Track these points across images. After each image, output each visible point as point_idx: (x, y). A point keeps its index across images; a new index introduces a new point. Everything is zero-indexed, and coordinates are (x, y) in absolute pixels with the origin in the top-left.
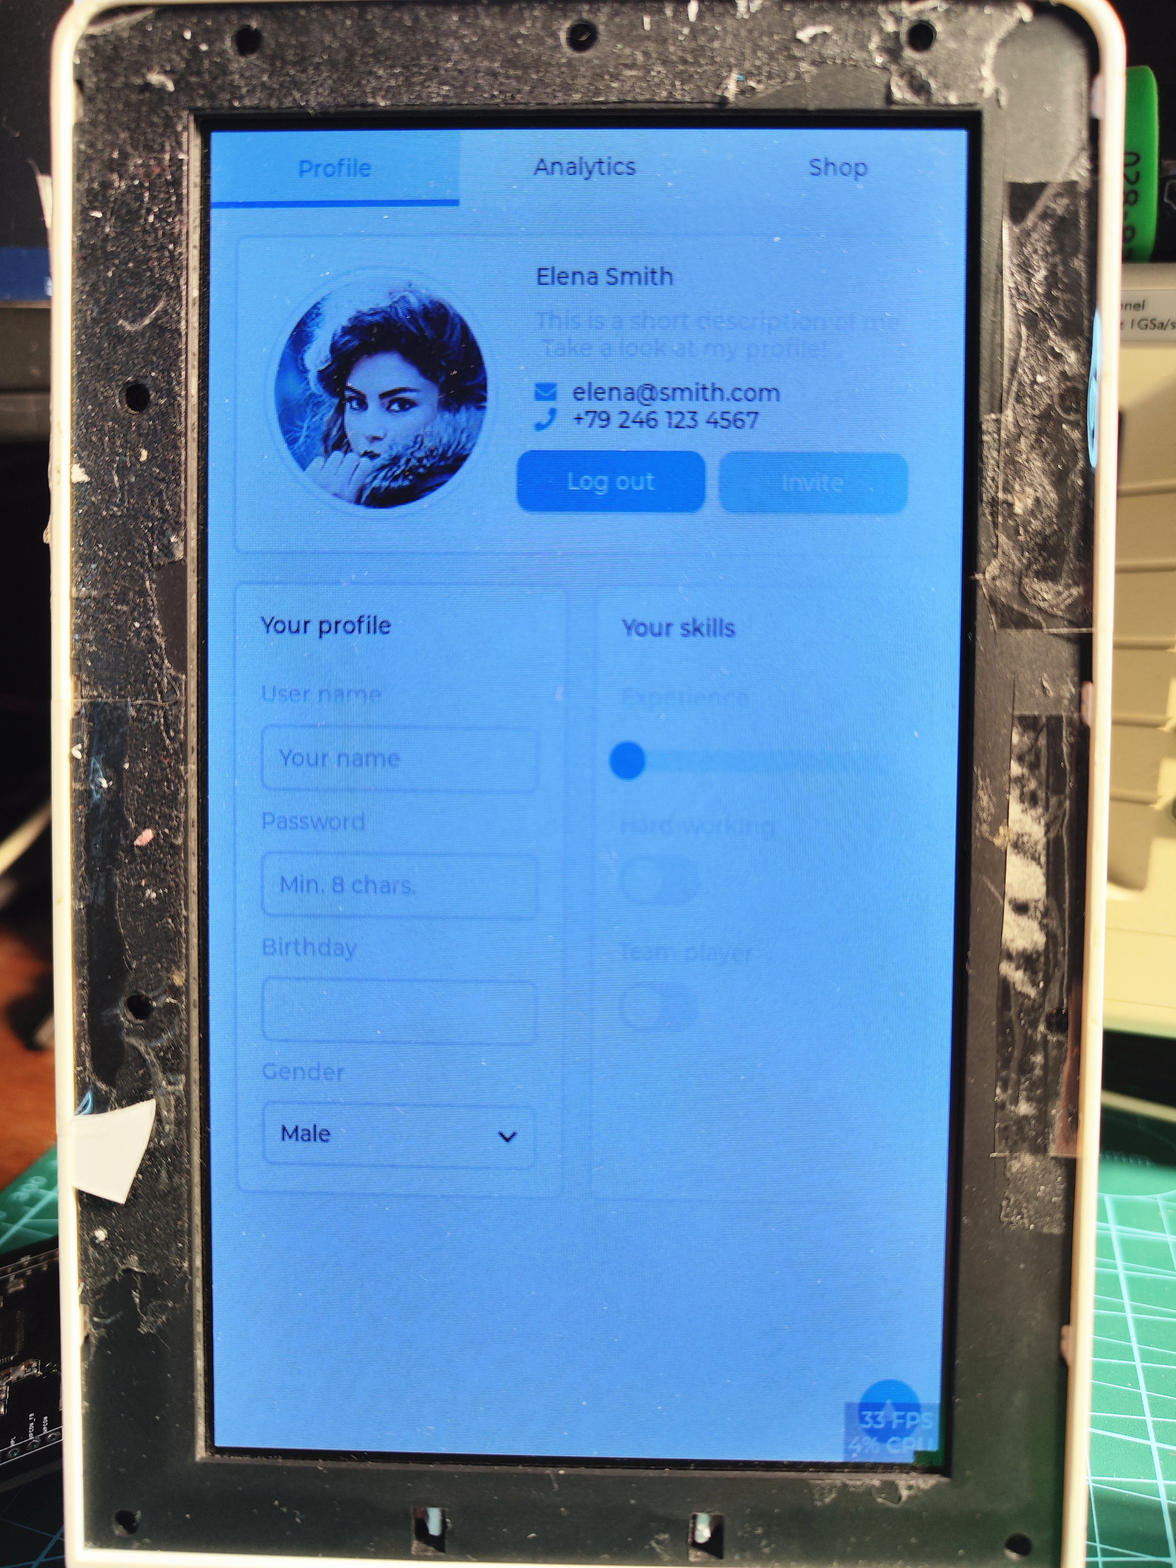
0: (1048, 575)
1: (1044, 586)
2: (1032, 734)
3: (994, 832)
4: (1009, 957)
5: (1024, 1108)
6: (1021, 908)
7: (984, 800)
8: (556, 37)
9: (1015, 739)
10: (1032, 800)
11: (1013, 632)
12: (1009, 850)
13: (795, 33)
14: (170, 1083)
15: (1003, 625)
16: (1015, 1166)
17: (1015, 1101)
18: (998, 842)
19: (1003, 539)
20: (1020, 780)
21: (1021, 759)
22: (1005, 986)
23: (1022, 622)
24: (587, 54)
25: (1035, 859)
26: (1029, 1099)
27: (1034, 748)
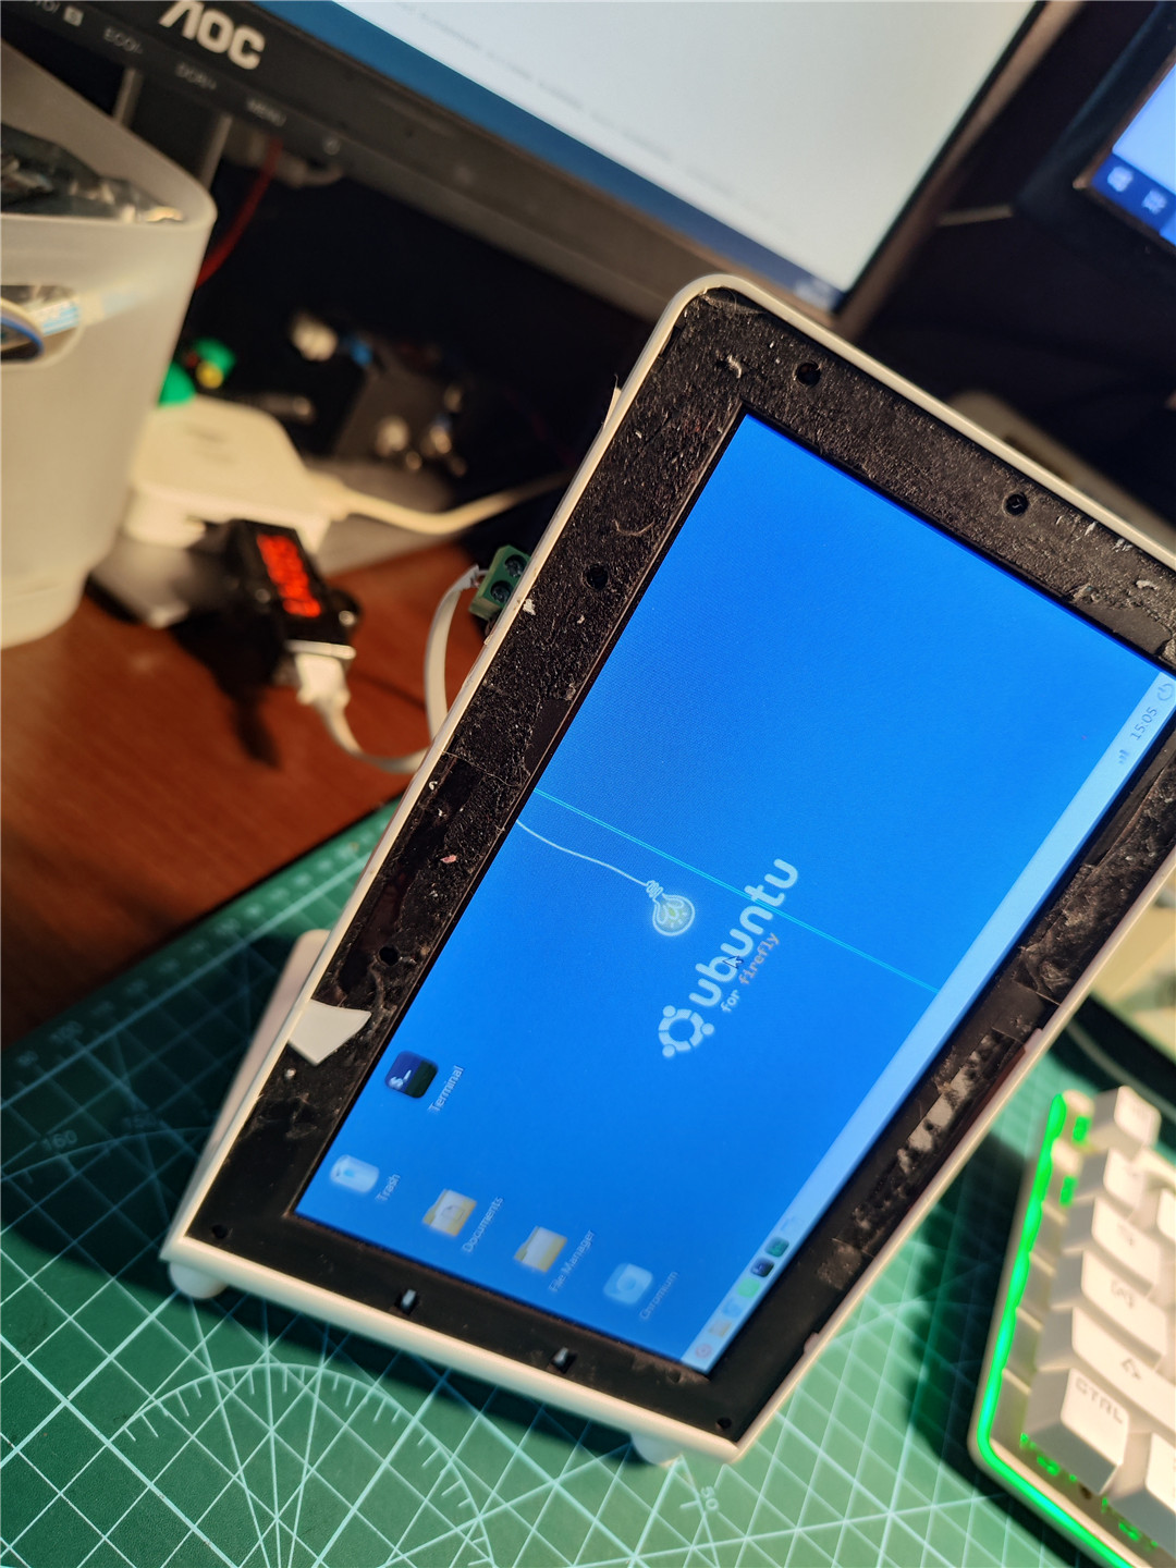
0: (1059, 965)
1: (1053, 970)
2: (994, 1043)
3: (941, 1083)
4: (907, 1148)
5: (865, 1224)
6: (930, 1127)
7: (948, 1064)
8: (1001, 497)
9: (984, 1041)
10: (971, 1076)
11: (1020, 986)
12: (943, 1095)
13: (1138, 579)
14: (385, 1007)
15: (1019, 980)
16: (841, 1250)
17: (862, 1219)
18: (939, 1088)
19: (1049, 934)
20: (972, 1063)
21: (980, 1053)
22: (896, 1161)
23: (1029, 983)
24: (1013, 519)
25: (953, 1105)
26: (870, 1221)
27: (989, 1051)
